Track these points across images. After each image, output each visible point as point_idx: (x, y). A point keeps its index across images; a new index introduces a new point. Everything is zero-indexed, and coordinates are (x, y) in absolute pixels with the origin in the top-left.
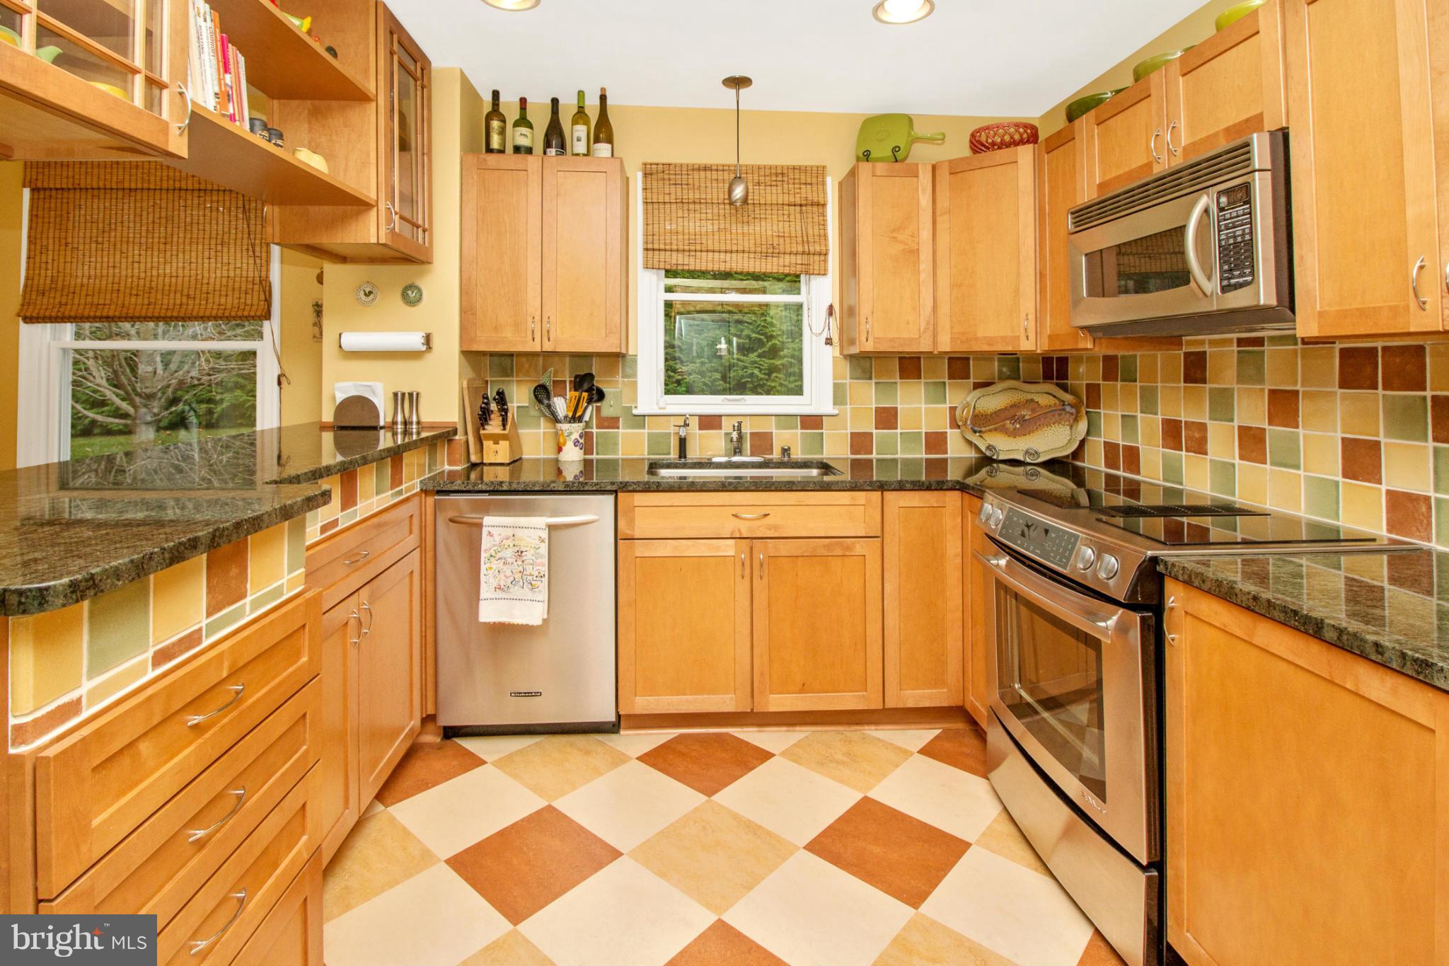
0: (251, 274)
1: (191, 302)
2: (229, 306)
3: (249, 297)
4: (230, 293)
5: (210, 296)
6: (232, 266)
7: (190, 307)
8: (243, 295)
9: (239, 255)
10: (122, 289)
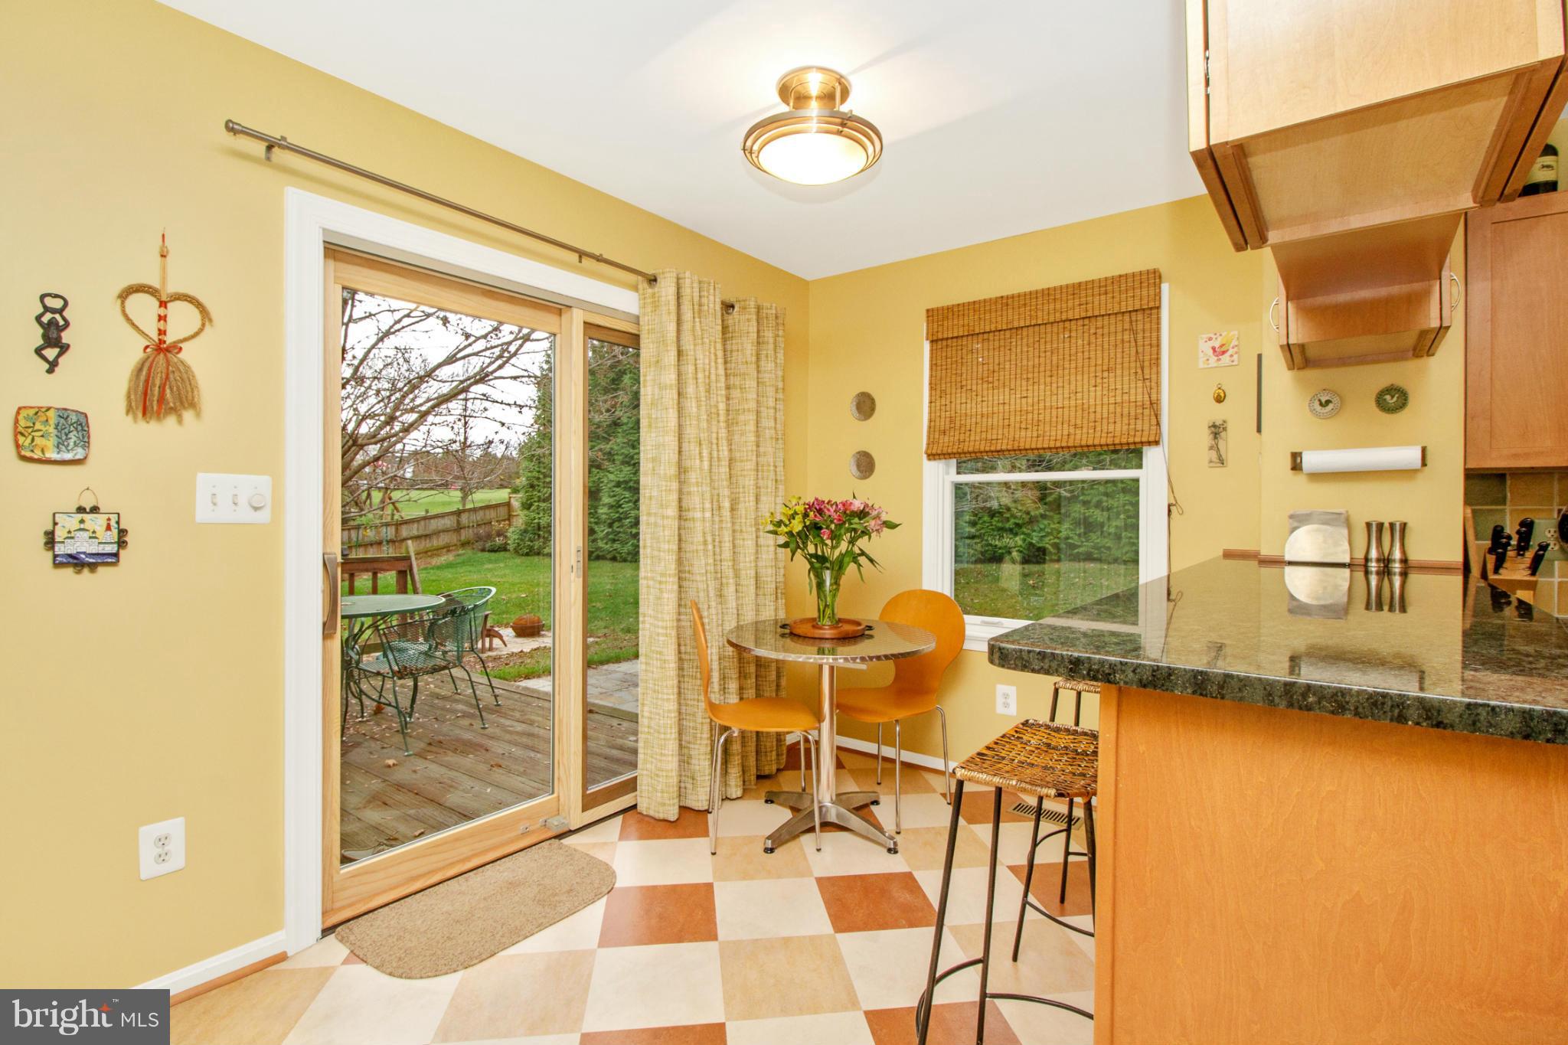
0: (1139, 398)
1: (1078, 432)
2: (1118, 434)
3: (1139, 422)
4: (1118, 420)
5: (1098, 424)
6: (1119, 392)
7: (1078, 437)
8: (1132, 422)
9: (1126, 379)
10: (1012, 424)
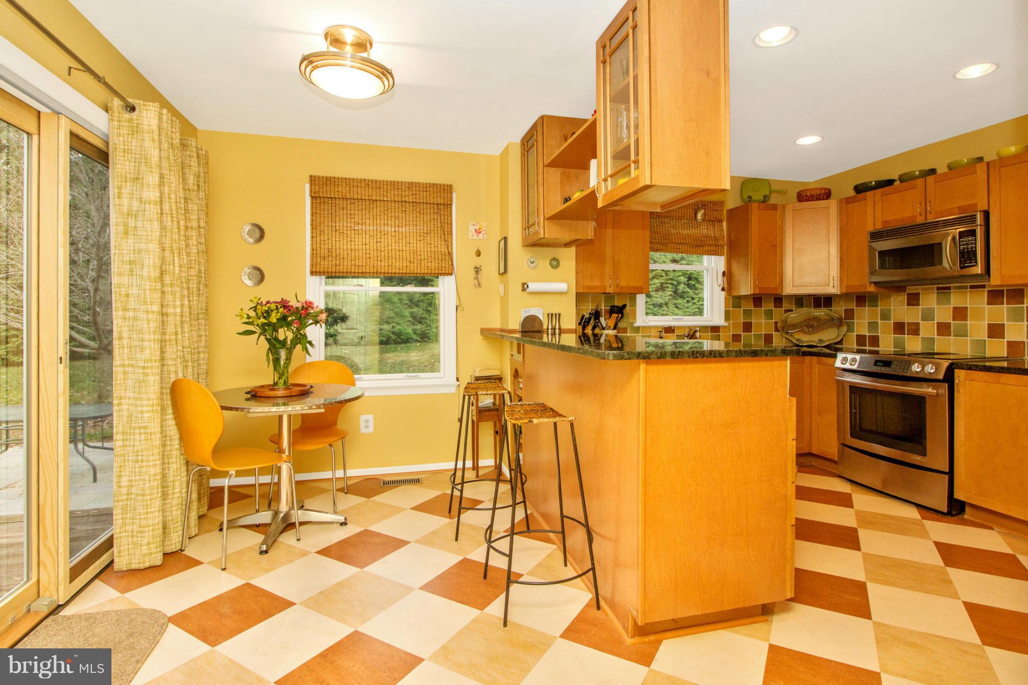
0: (443, 250)
1: (412, 265)
2: (433, 268)
3: (443, 262)
4: (433, 260)
5: (422, 262)
6: (432, 246)
7: (412, 268)
8: (440, 262)
9: (436, 239)
10: (372, 256)
